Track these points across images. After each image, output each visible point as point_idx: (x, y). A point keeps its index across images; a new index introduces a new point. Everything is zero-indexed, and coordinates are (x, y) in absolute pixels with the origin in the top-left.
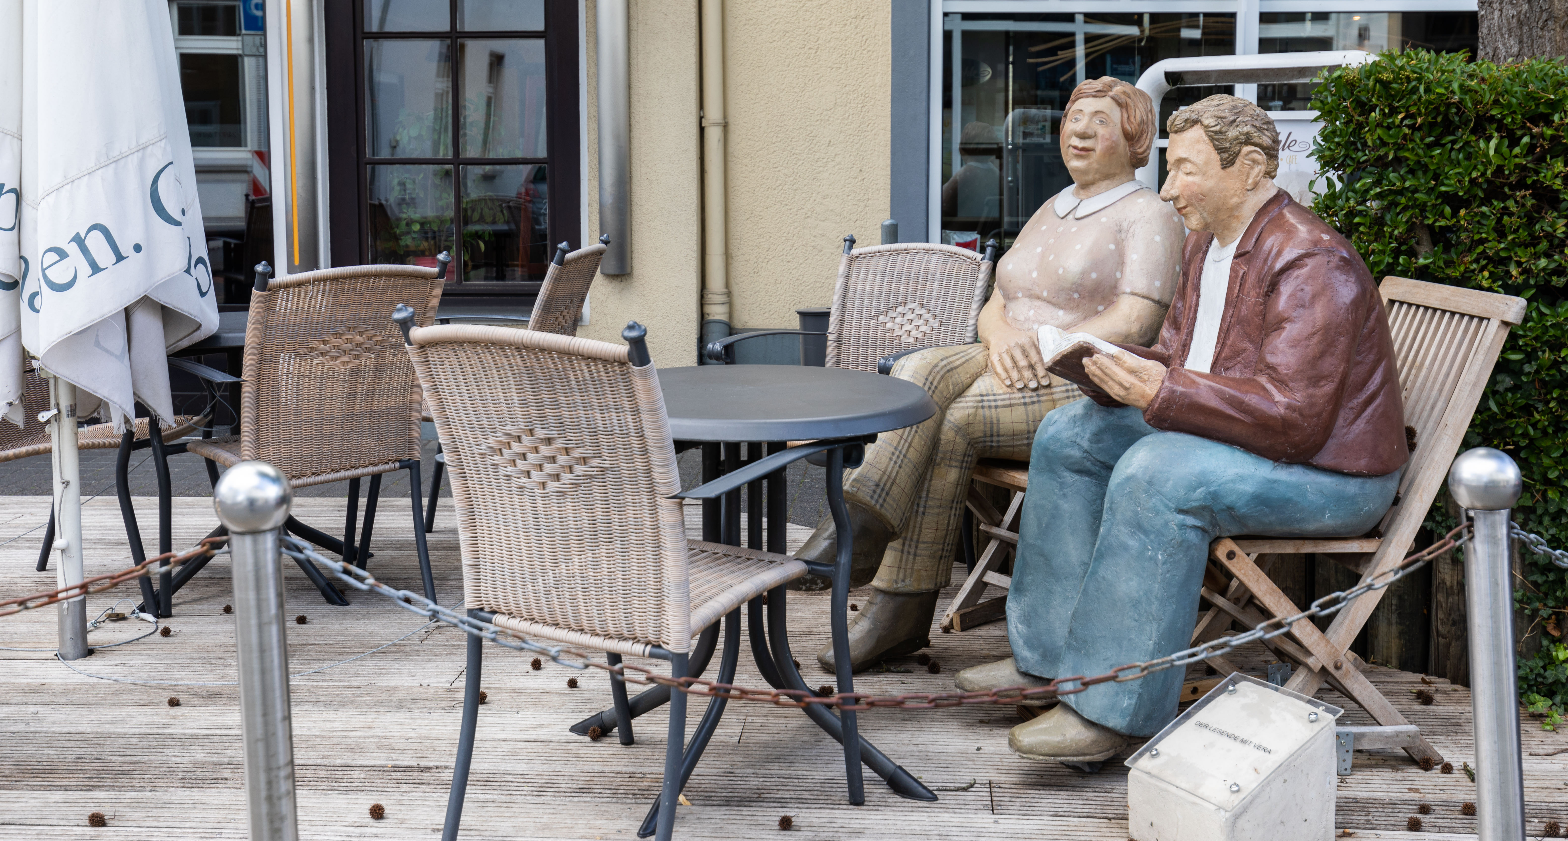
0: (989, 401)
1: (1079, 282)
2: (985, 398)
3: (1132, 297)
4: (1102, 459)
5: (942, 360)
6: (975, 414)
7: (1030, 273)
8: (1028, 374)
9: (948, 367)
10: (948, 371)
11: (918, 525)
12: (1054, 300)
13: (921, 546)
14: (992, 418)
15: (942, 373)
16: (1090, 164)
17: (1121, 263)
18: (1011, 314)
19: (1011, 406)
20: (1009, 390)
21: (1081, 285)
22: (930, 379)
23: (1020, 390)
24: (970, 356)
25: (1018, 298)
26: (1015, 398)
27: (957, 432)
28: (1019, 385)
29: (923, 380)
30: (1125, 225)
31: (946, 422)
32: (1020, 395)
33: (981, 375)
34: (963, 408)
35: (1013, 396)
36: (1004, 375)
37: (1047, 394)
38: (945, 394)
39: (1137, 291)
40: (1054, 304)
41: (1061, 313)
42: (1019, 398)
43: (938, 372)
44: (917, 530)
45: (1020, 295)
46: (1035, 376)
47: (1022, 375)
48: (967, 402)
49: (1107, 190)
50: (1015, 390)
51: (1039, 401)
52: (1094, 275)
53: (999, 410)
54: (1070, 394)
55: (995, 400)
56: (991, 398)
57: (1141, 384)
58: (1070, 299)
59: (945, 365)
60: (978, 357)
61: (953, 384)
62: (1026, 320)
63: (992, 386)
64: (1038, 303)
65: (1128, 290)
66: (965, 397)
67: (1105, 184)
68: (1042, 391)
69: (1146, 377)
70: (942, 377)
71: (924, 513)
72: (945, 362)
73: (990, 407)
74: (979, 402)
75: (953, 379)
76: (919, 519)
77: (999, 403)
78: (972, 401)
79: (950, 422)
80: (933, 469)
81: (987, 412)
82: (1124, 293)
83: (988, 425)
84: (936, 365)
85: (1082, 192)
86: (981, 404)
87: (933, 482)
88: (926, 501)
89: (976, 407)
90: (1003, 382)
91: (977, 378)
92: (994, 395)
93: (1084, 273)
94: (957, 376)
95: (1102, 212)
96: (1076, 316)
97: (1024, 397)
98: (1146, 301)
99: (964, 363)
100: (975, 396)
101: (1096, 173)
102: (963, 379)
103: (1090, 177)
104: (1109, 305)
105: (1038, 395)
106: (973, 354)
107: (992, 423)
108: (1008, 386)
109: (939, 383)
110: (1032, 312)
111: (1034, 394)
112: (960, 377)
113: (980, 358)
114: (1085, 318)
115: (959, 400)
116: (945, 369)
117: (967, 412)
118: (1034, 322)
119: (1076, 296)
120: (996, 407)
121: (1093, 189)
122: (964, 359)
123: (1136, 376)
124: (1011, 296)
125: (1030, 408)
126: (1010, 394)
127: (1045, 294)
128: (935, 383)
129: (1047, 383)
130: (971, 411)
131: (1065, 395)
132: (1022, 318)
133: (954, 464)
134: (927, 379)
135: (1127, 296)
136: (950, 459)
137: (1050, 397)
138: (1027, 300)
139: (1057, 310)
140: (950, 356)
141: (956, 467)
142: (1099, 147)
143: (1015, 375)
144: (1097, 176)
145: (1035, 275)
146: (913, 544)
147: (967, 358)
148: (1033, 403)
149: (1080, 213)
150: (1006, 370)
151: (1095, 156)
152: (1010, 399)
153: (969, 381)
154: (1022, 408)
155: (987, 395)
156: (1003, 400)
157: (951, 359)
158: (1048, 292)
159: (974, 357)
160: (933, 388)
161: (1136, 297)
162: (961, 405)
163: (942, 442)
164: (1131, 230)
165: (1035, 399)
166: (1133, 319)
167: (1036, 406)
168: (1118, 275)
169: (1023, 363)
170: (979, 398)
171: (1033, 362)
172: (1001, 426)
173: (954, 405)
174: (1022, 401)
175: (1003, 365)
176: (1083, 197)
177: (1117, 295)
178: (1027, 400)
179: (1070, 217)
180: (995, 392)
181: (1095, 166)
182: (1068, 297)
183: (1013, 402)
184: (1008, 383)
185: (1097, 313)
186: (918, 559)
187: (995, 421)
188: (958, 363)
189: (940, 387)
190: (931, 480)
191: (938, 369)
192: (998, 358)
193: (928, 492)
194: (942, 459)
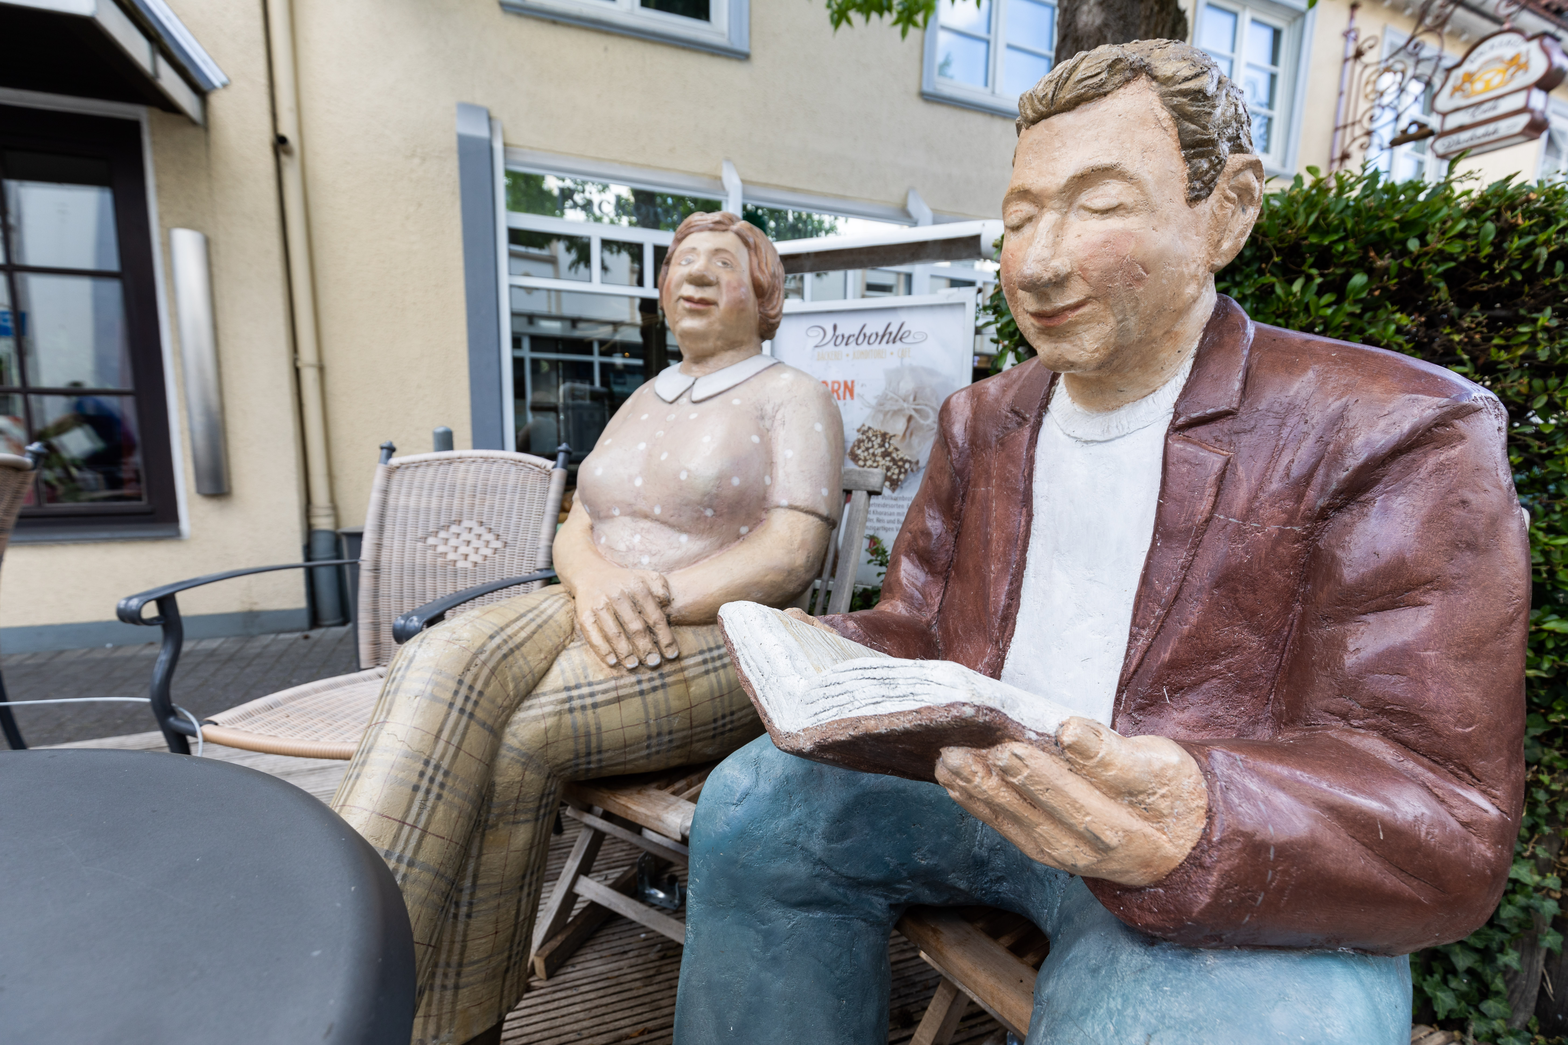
0: (581, 697)
1: (714, 491)
2: (575, 693)
3: (790, 513)
4: (852, 873)
5: (492, 637)
6: (558, 726)
7: (631, 479)
8: (644, 643)
9: (505, 649)
10: (505, 656)
11: (458, 938)
12: (672, 520)
13: (467, 970)
14: (587, 726)
15: (491, 665)
16: (711, 324)
17: (770, 464)
18: (603, 540)
19: (619, 699)
20: (615, 673)
21: (717, 496)
22: (468, 679)
23: (633, 671)
24: (544, 617)
25: (613, 517)
26: (624, 686)
27: (525, 766)
28: (632, 663)
29: (453, 685)
30: (769, 408)
31: (503, 751)
32: (633, 679)
33: (564, 647)
34: (536, 719)
35: (622, 682)
36: (604, 647)
37: (675, 672)
38: (499, 701)
39: (798, 504)
40: (672, 526)
41: (684, 538)
42: (632, 685)
43: (484, 663)
44: (457, 947)
45: (617, 512)
46: (656, 643)
47: (633, 644)
48: (542, 706)
49: (732, 363)
50: (624, 672)
51: (663, 686)
52: (736, 481)
53: (599, 710)
54: (710, 666)
55: (592, 695)
56: (585, 690)
57: (1148, 828)
58: (700, 518)
59: (499, 647)
60: (557, 617)
61: (514, 679)
62: (629, 549)
63: (585, 669)
64: (646, 524)
65: (784, 502)
66: (538, 696)
67: (729, 355)
68: (667, 668)
69: (1163, 805)
70: (493, 672)
71: (469, 916)
72: (498, 640)
73: (583, 708)
74: (564, 701)
75: (515, 669)
76: (461, 927)
77: (600, 698)
78: (551, 703)
79: (511, 749)
80: (483, 835)
81: (578, 716)
82: (778, 507)
83: (582, 740)
84: (481, 651)
85: (695, 368)
86: (567, 706)
87: (484, 858)
88: (472, 894)
89: (559, 713)
90: (603, 659)
91: (558, 654)
92: (590, 684)
93: (722, 478)
94: (521, 662)
95: (731, 392)
96: (707, 542)
97: (639, 682)
98: (811, 519)
99: (534, 633)
100: (557, 691)
101: (718, 338)
102: (533, 664)
103: (710, 345)
104: (756, 525)
105: (662, 676)
106: (550, 612)
107: (588, 734)
108: (613, 667)
109: (487, 683)
110: (637, 538)
111: (655, 674)
112: (527, 663)
113: (562, 618)
114: (721, 546)
115: (527, 703)
116: (499, 655)
117: (542, 725)
118: (642, 553)
119: (709, 513)
120: (595, 706)
121: (712, 362)
122: (533, 626)
123: (1131, 804)
124: (602, 514)
125: (650, 698)
126: (616, 678)
127: (657, 511)
128: (478, 686)
129: (675, 654)
130: (550, 721)
131: (703, 668)
132: (622, 547)
133: (522, 817)
134: (460, 682)
135: (782, 511)
136: (516, 812)
137: (679, 677)
138: (627, 520)
139: (677, 535)
140: (508, 625)
141: (527, 821)
142: (724, 301)
143: (623, 646)
144: (719, 343)
145: (638, 482)
146: (452, 972)
147: (539, 621)
148: (654, 689)
149: (697, 394)
150: (607, 639)
151: (717, 313)
152: (616, 688)
153: (544, 664)
154: (638, 700)
155: (577, 687)
156: (605, 692)
157: (509, 631)
158: (663, 507)
159: (551, 617)
160: (474, 696)
161: (796, 513)
162: (533, 713)
163: (498, 789)
164: (779, 416)
165: (657, 683)
166: (796, 545)
167: (660, 694)
168: (767, 480)
169: (635, 625)
170: (564, 695)
171: (651, 622)
172: (605, 736)
173: (520, 716)
174: (637, 688)
175: (601, 630)
176: (697, 374)
177: (767, 510)
178: (645, 686)
179: (684, 400)
180: (591, 679)
181: (718, 327)
182: (696, 515)
183: (622, 692)
184: (612, 660)
185: (739, 537)
186: (464, 992)
187: (593, 730)
188: (523, 635)
189: (489, 692)
190: (480, 855)
191: (483, 657)
192: (592, 620)
193: (475, 877)
194: (500, 816)
